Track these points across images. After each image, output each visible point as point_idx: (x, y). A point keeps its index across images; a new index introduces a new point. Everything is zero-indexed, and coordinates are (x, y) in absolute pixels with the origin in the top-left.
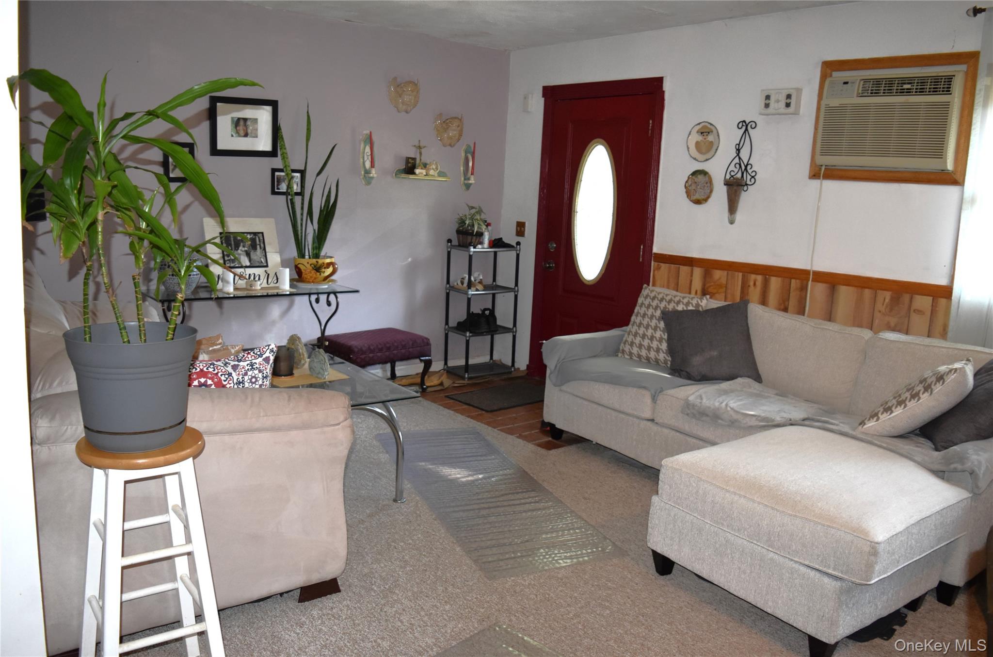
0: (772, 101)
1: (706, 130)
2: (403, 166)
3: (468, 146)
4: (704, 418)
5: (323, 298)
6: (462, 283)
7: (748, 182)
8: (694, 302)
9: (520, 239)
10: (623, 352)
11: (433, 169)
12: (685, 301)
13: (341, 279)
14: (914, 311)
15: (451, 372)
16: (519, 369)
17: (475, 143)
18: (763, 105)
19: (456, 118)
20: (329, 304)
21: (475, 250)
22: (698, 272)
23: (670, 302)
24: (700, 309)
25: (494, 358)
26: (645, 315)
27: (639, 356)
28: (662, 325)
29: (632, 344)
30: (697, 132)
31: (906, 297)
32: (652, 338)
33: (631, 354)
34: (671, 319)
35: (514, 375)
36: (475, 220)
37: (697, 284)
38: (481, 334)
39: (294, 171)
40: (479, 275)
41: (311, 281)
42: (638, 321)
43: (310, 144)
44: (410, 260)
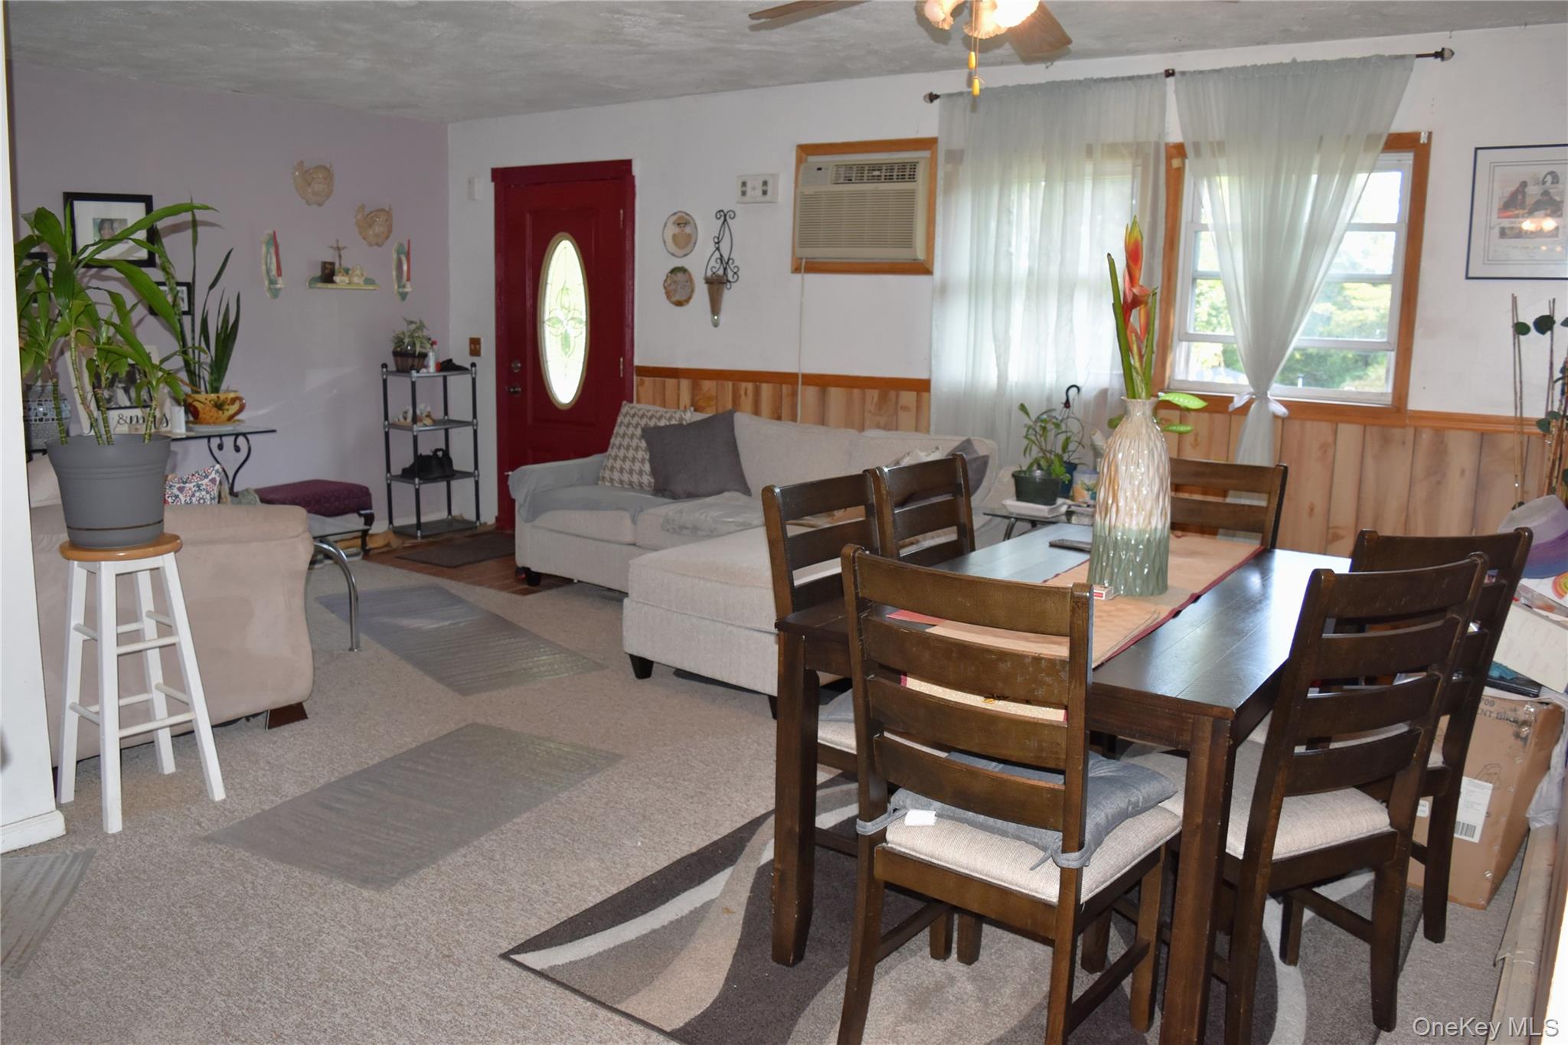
0: (748, 189)
1: (683, 221)
2: (318, 273)
3: (401, 245)
4: (685, 532)
5: (228, 442)
6: (405, 419)
7: (731, 280)
8: (677, 416)
9: (475, 359)
10: (603, 478)
11: (357, 275)
12: (668, 415)
13: (249, 419)
14: (901, 408)
15: (399, 532)
16: (485, 523)
17: (409, 241)
18: (740, 193)
19: (383, 210)
20: (237, 449)
21: (419, 375)
22: (685, 384)
23: (651, 418)
24: (684, 423)
25: (454, 513)
26: (624, 435)
27: (621, 482)
28: (643, 444)
29: (612, 469)
30: (674, 223)
31: (892, 394)
32: (634, 460)
33: (612, 480)
34: (652, 435)
35: (480, 530)
36: (417, 337)
37: (685, 398)
38: (435, 480)
39: (179, 284)
40: (426, 407)
41: (211, 421)
42: (617, 443)
43: (197, 249)
44: (335, 391)
